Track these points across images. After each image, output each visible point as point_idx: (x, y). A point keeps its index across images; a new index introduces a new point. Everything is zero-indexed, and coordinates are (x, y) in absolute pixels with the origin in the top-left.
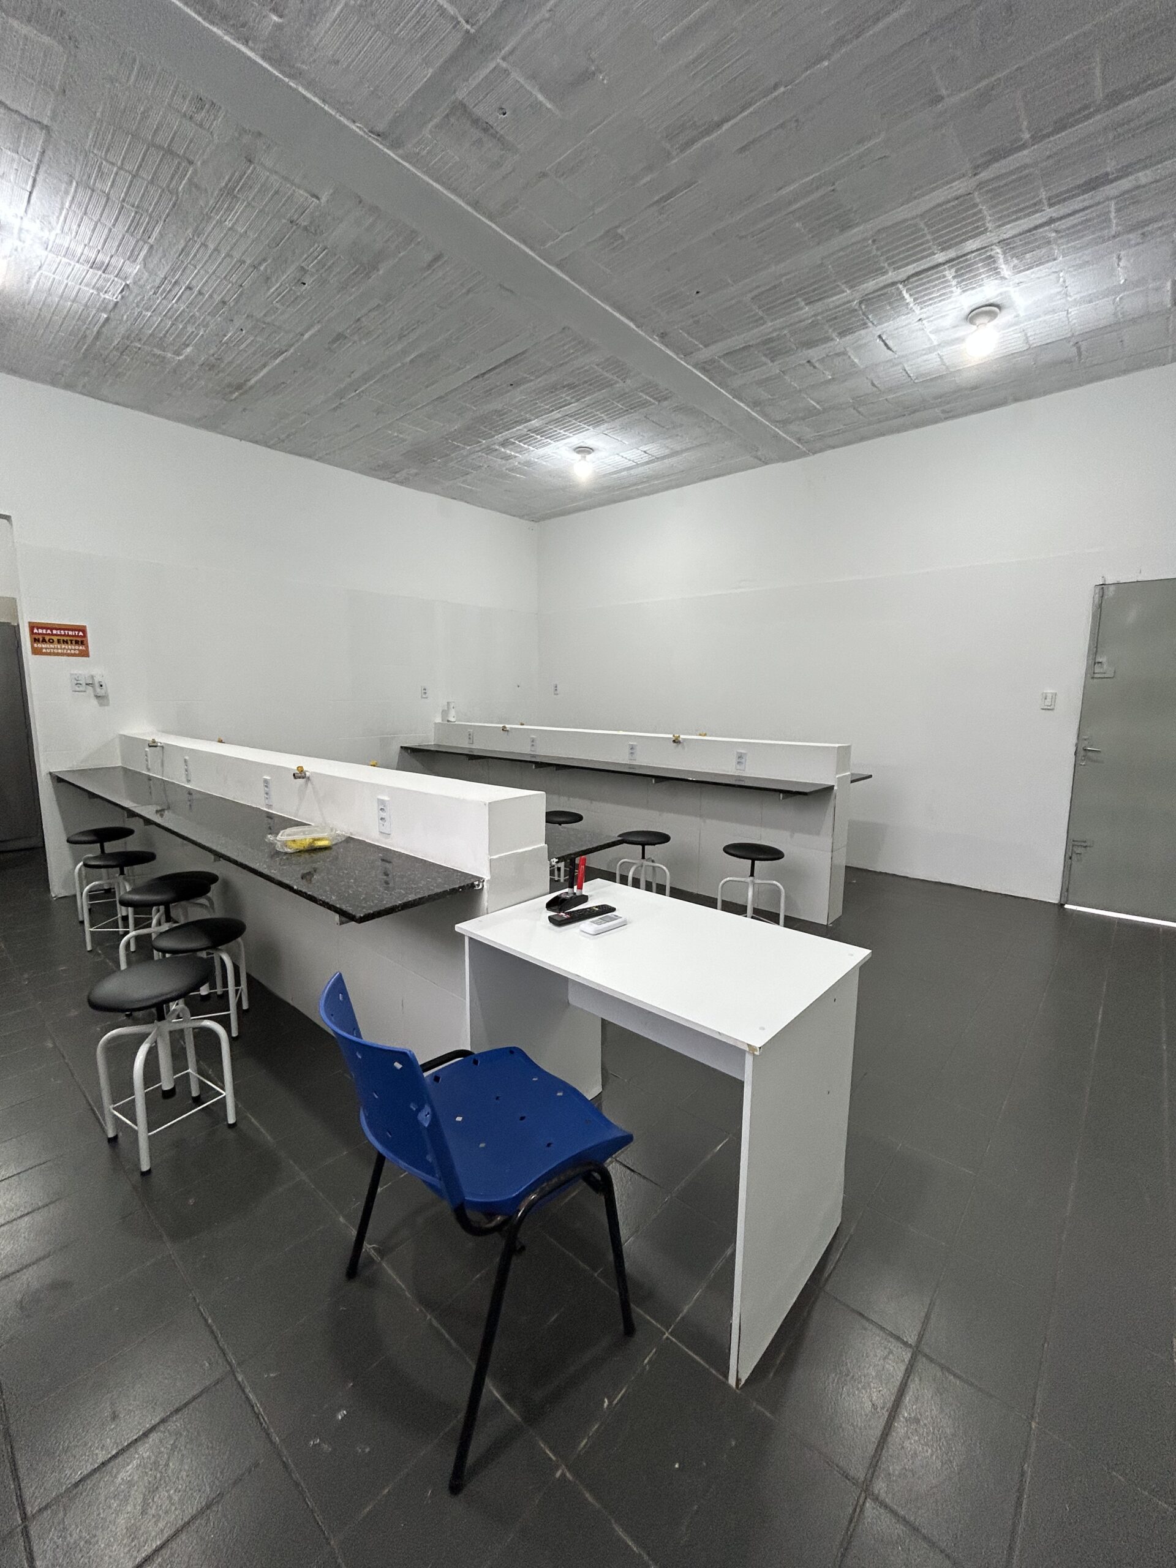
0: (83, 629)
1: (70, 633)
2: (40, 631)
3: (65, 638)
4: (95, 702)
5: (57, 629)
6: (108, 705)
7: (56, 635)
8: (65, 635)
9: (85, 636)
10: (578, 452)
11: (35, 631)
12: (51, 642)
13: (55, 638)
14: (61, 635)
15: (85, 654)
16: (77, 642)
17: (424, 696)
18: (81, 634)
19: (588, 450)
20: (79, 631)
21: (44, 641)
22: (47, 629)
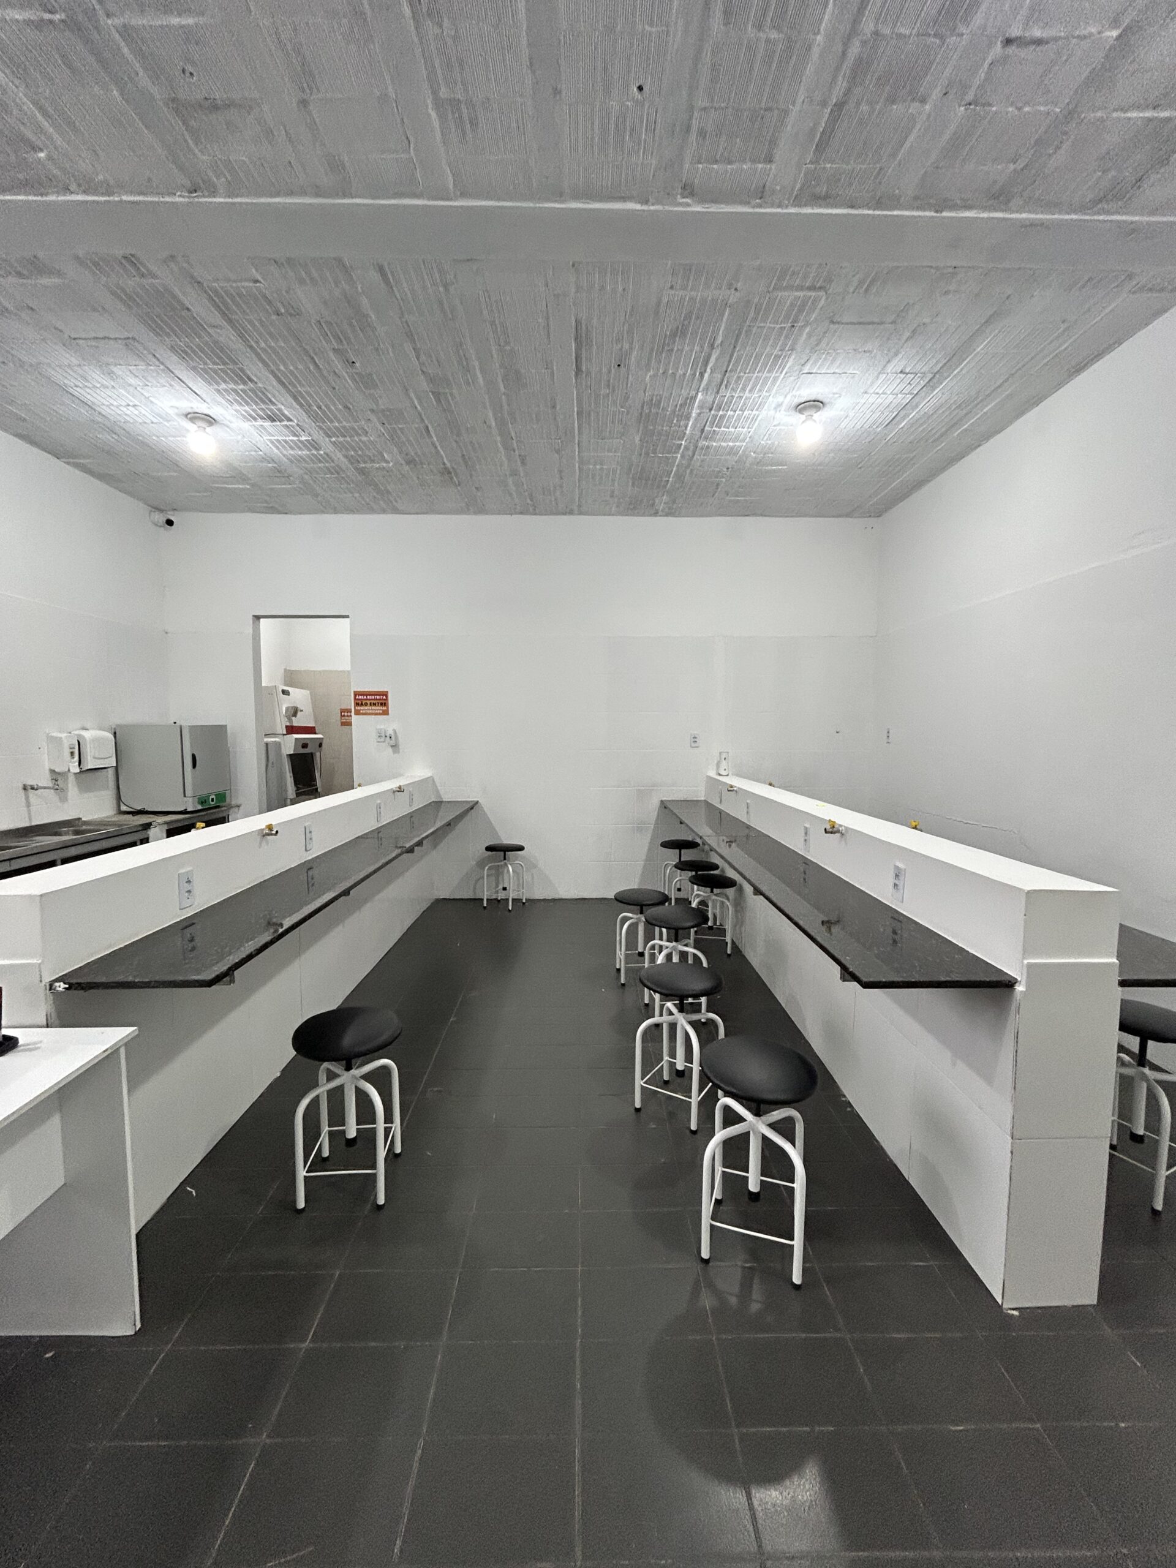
0: (386, 694)
1: (378, 697)
2: (360, 697)
3: (374, 702)
4: (390, 750)
5: (370, 695)
6: (399, 752)
7: (370, 700)
8: (374, 699)
9: (387, 699)
10: (801, 412)
11: (357, 697)
12: (366, 704)
13: (368, 702)
14: (372, 699)
15: (386, 713)
16: (381, 704)
17: (693, 745)
18: (384, 697)
19: (816, 404)
20: (383, 695)
21: (362, 704)
22: (363, 695)
